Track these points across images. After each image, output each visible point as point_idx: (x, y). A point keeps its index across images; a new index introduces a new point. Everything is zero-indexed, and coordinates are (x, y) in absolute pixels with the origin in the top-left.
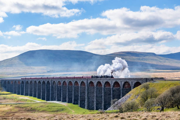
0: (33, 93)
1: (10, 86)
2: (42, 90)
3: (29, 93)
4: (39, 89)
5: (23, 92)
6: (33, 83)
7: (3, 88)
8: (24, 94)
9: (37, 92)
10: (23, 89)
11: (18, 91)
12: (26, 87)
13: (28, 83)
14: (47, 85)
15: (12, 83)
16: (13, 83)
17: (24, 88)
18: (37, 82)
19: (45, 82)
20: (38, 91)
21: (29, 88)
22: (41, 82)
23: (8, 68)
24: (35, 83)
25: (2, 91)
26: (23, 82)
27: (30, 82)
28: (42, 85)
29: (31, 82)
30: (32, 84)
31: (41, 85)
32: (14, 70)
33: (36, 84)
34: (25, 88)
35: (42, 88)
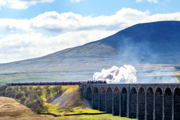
0: (146, 114)
1: (99, 98)
2: (165, 106)
3: (137, 113)
4: (158, 105)
5: (126, 111)
6: (146, 91)
7: (85, 101)
8: (128, 114)
9: (154, 111)
10: (126, 104)
11: (114, 109)
12: (130, 100)
13: (135, 92)
14: (174, 97)
15: (102, 91)
16: (104, 92)
17: (128, 101)
18: (154, 90)
19: (170, 90)
20: (156, 108)
21: (137, 102)
22: (162, 89)
23: (93, 59)
24: (149, 92)
25: (83, 108)
26: (124, 90)
27: (139, 89)
28: (165, 96)
29: (142, 89)
30: (144, 94)
31: (161, 97)
32: (107, 65)
33: (153, 94)
34: (130, 103)
35: (165, 103)
